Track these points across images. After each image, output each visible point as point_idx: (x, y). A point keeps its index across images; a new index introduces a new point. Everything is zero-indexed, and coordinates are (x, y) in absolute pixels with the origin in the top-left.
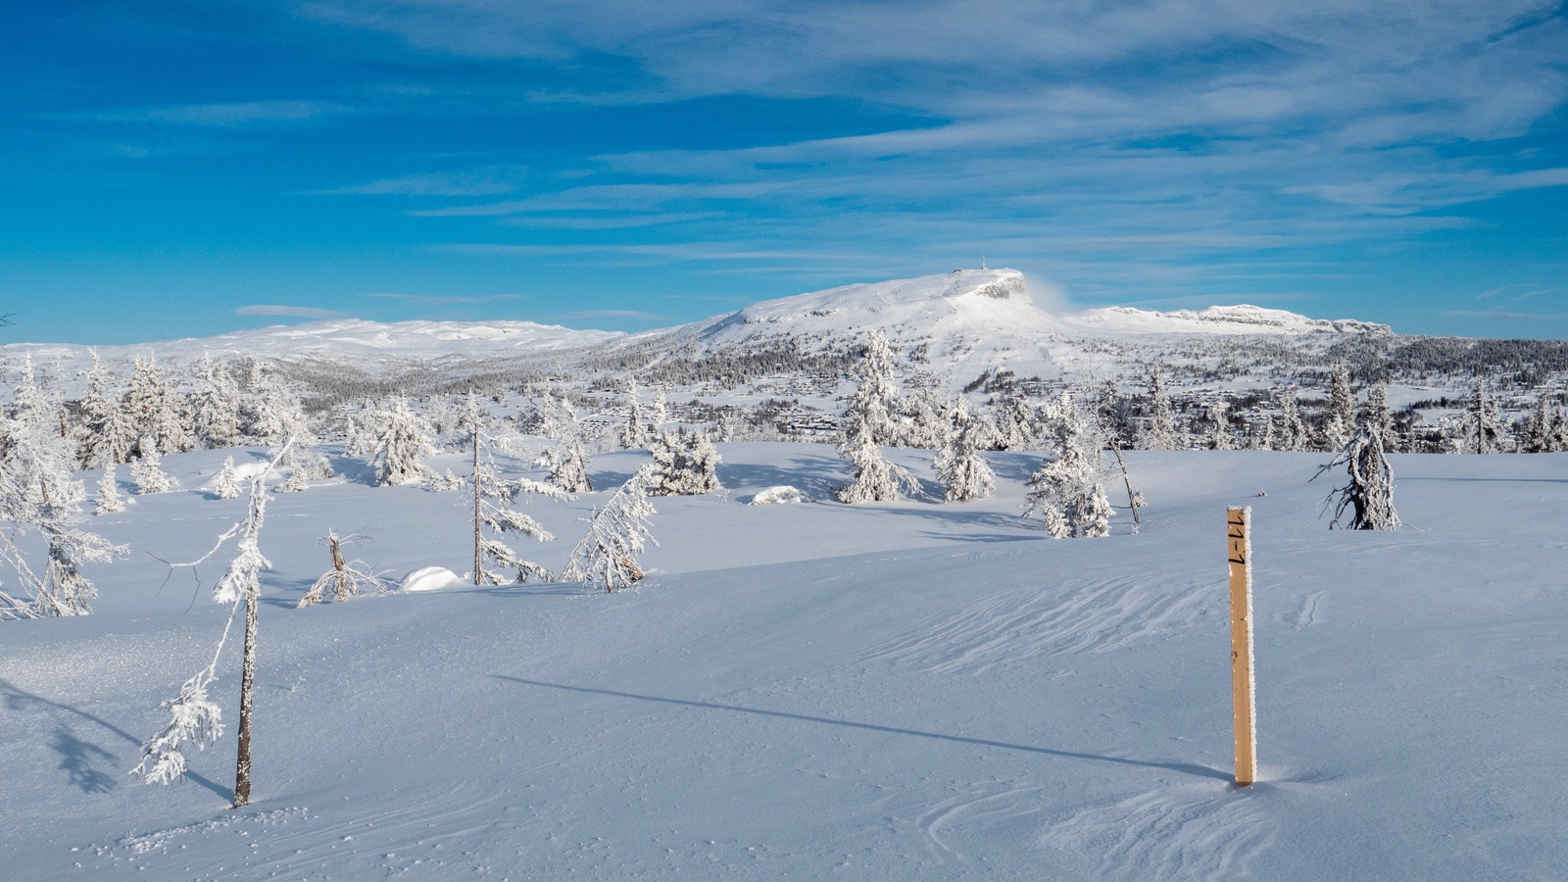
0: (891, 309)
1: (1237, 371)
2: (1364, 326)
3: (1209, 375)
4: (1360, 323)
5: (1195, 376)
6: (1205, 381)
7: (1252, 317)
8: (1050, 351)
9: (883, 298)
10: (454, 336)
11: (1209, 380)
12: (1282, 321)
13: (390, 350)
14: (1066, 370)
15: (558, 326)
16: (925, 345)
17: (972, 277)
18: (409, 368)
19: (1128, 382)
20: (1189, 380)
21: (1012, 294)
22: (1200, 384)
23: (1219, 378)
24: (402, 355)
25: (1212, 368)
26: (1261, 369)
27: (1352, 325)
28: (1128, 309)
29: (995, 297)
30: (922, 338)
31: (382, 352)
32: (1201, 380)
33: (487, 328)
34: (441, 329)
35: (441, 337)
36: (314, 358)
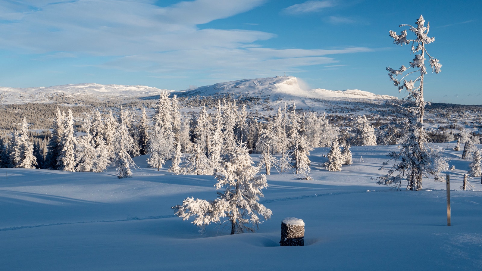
0: (258, 87)
1: (360, 109)
2: (390, 97)
3: (352, 110)
4: (389, 96)
5: (348, 110)
6: (351, 112)
7: (358, 93)
8: (305, 101)
9: (255, 84)
10: (124, 90)
11: (352, 111)
12: (367, 94)
13: (105, 93)
14: (310, 107)
15: (155, 88)
16: (268, 98)
17: (282, 79)
18: (111, 98)
19: (328, 111)
20: (346, 111)
21: (293, 84)
22: (350, 112)
23: (355, 111)
24: (109, 94)
25: (352, 108)
26: (367, 109)
27: (387, 97)
28: (323, 89)
29: (288, 84)
30: (267, 96)
31: (103, 93)
32: (350, 111)
33: (134, 87)
34: (120, 87)
35: (120, 90)
36: (83, 94)
